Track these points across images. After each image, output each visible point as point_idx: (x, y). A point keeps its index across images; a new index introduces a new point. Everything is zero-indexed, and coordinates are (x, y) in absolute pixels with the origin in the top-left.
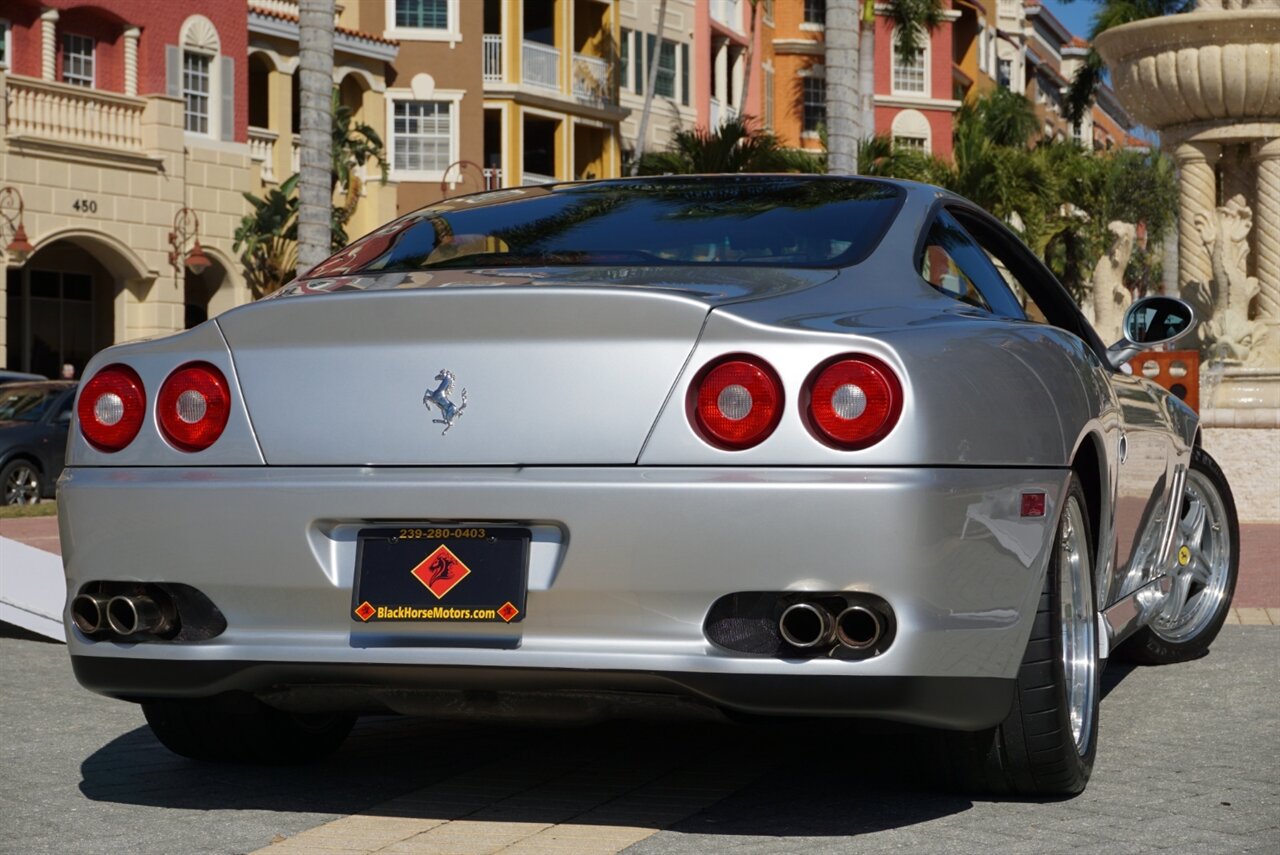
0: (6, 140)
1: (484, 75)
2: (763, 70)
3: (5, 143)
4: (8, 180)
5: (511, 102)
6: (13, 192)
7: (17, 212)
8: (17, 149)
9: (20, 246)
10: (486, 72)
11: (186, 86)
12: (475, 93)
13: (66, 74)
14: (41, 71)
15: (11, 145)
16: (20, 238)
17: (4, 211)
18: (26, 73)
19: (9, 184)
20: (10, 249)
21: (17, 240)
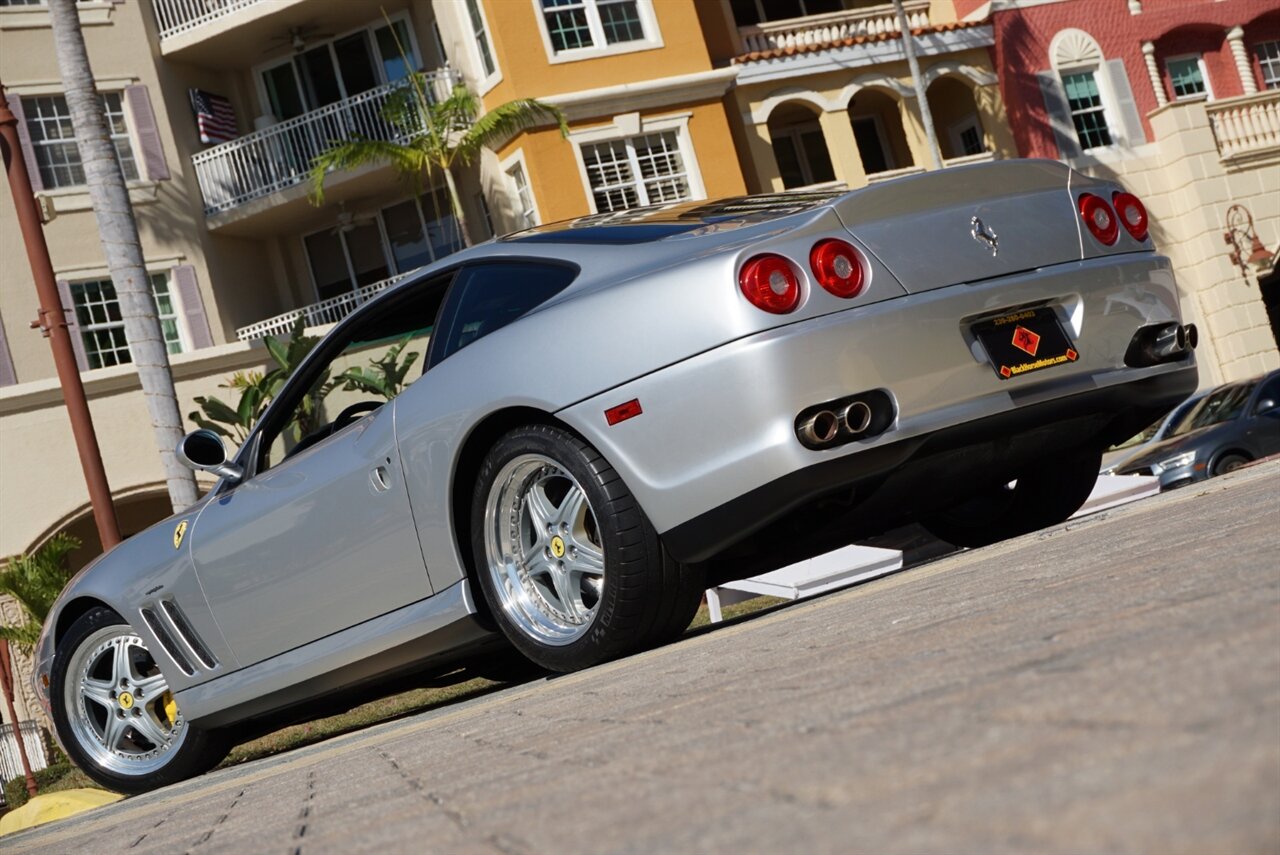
0: (1221, 162)
3: (1221, 166)
4: (1234, 199)
6: (1239, 208)
7: (1247, 225)
8: (1234, 168)
9: (1260, 255)
13: (1268, 81)
14: (1242, 87)
15: (1228, 166)
16: (1258, 248)
17: (1239, 228)
18: (1228, 95)
19: (1237, 202)
20: (1251, 260)
21: (1254, 251)
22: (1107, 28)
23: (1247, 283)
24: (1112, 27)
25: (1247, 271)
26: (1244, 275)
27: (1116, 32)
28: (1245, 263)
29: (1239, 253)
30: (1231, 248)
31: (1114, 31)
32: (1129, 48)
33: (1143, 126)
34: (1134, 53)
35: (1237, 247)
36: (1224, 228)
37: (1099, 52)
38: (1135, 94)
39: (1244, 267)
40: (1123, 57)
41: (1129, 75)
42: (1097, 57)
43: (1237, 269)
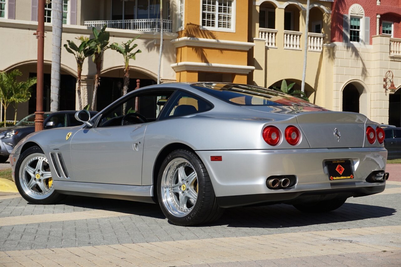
0: (389, 57)
3: (389, 58)
4: (390, 69)
6: (390, 72)
7: (391, 78)
8: (393, 59)
9: (392, 88)
15: (391, 58)
16: (393, 85)
17: (389, 78)
20: (389, 88)
21: (391, 86)
22: (368, 7)
23: (386, 94)
24: (370, 7)
25: (387, 91)
26: (386, 92)
27: (371, 9)
28: (387, 88)
29: (386, 85)
30: (385, 83)
31: (370, 8)
32: (373, 15)
33: (370, 39)
34: (374, 17)
35: (386, 83)
36: (384, 76)
37: (364, 13)
38: (370, 29)
39: (386, 90)
40: (370, 17)
41: (370, 23)
42: (363, 15)
43: (385, 89)
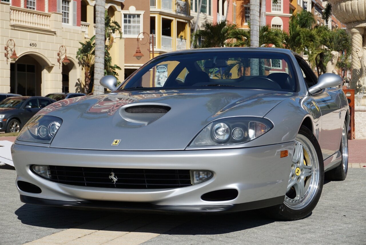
0: (10, 25)
1: (150, 6)
2: (233, 5)
3: (10, 26)
4: (11, 37)
5: (158, 14)
6: (12, 40)
7: (13, 46)
8: (13, 28)
9: (14, 57)
10: (151, 6)
11: (63, 10)
12: (147, 12)
13: (27, 6)
14: (20, 5)
15: (11, 27)
16: (14, 54)
17: (9, 46)
18: (16, 6)
19: (11, 38)
20: (11, 57)
21: (13, 55)
23: (7, 63)
25: (8, 60)
26: (7, 61)
28: (8, 57)
29: (8, 54)
30: (6, 52)
35: (7, 52)
36: (5, 45)
39: (8, 58)
43: (6, 58)
